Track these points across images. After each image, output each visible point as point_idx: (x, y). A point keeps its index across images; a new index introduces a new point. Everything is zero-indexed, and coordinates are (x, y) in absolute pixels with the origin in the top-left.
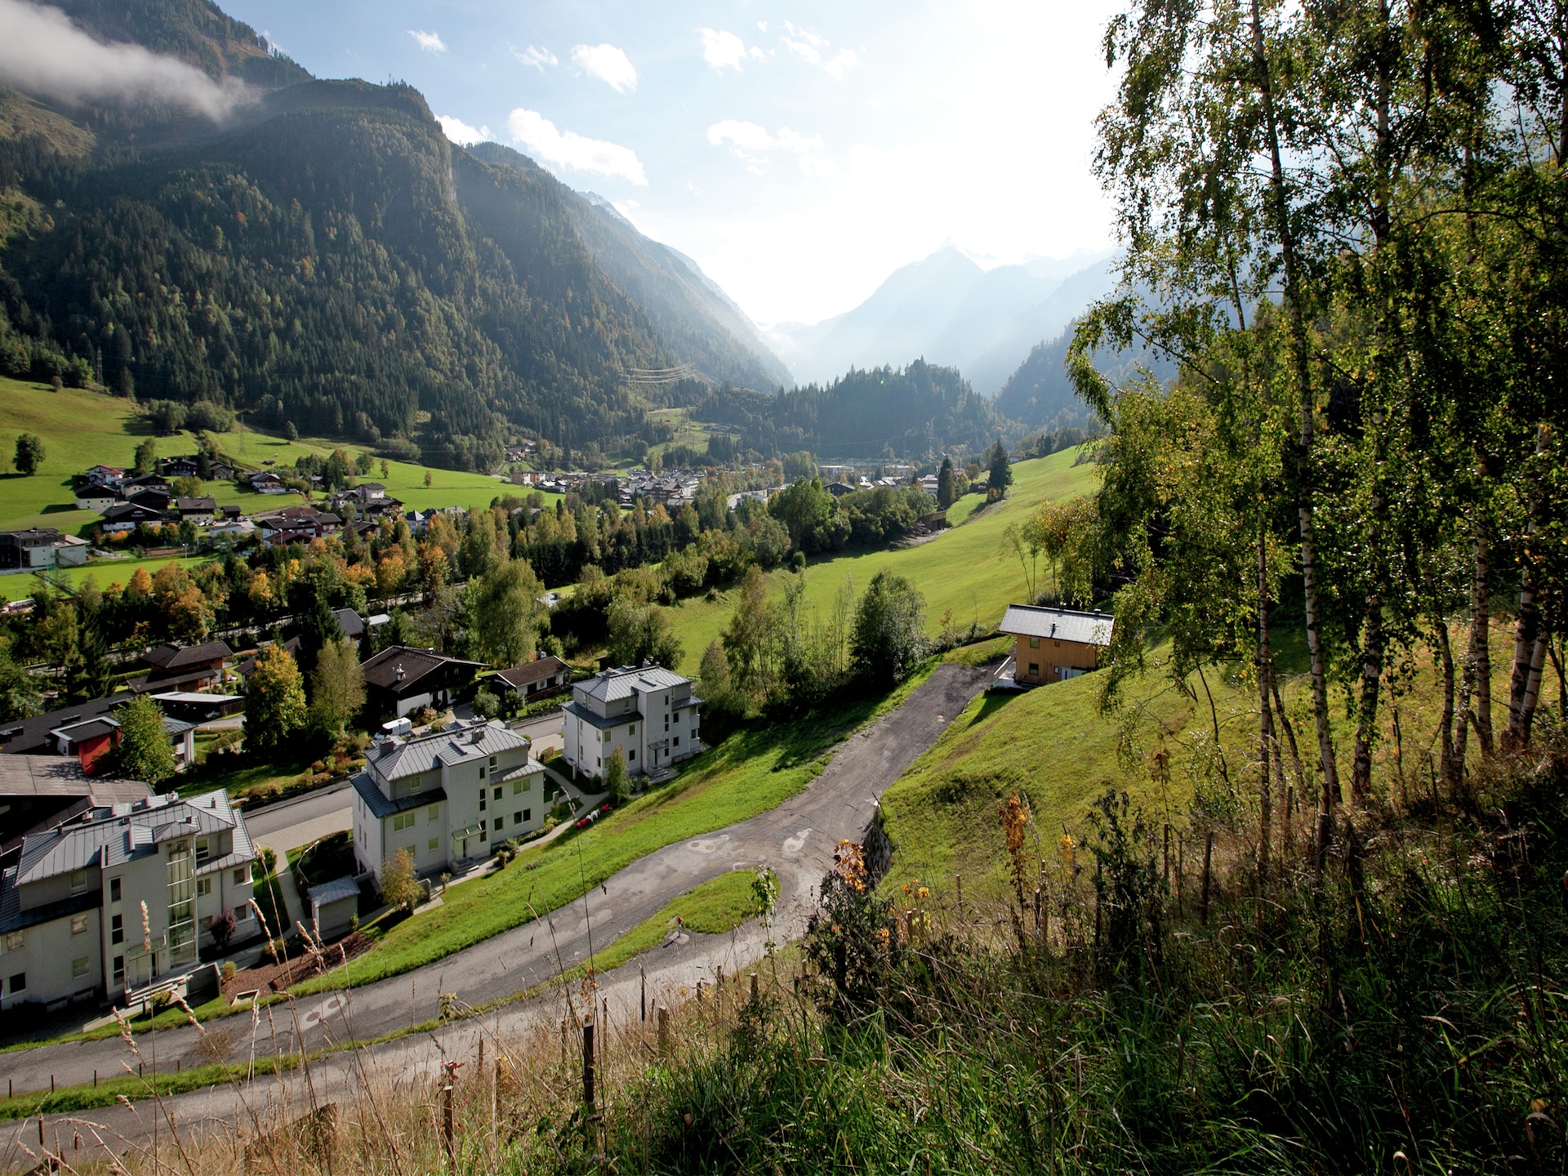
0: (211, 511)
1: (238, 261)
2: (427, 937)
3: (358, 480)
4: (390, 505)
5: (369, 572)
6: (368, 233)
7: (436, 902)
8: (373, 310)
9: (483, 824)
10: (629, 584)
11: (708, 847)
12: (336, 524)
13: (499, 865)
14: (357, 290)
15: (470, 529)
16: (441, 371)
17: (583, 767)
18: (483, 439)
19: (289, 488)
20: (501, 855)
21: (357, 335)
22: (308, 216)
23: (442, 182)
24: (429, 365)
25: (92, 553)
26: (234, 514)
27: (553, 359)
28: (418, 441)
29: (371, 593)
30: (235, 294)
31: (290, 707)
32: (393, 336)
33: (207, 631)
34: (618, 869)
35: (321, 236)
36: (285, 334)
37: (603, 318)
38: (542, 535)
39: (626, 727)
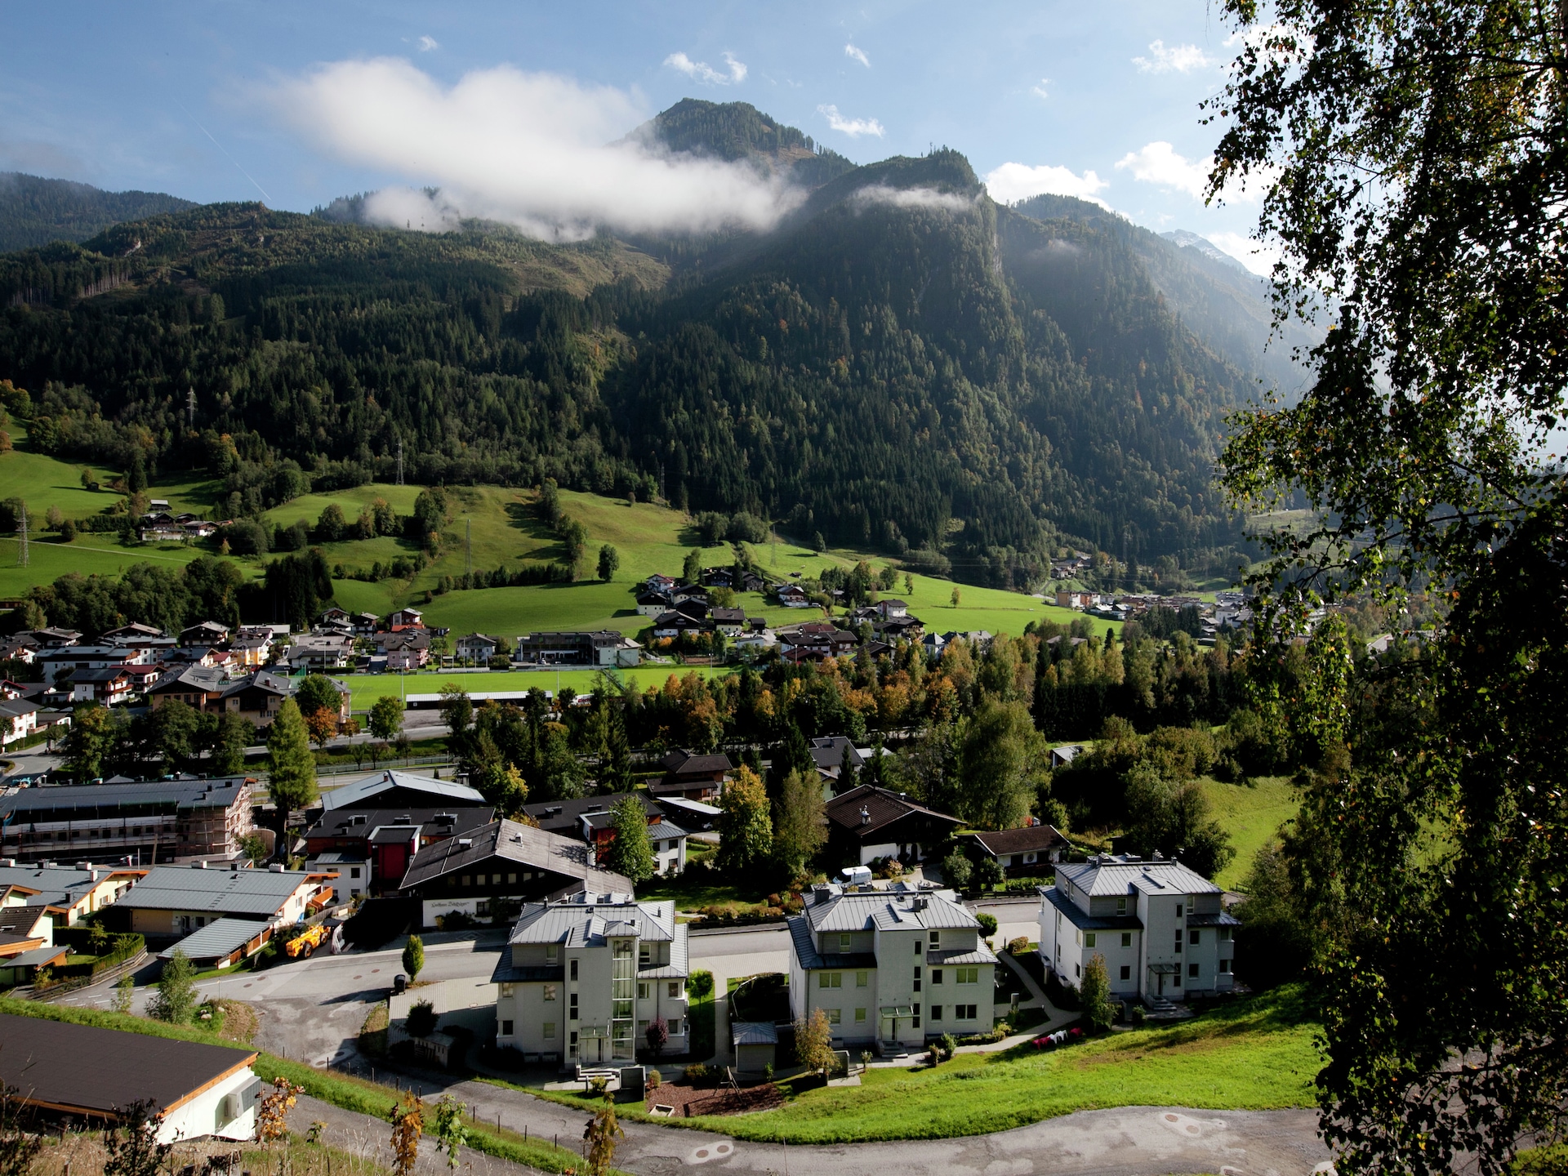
0: (739, 622)
1: (779, 369)
2: (830, 1114)
3: (880, 596)
4: (910, 625)
5: (870, 700)
6: (904, 323)
7: (853, 1081)
8: (906, 407)
9: (917, 1007)
10: (1169, 746)
11: (1189, 1128)
12: (852, 643)
13: (930, 1062)
14: (891, 386)
15: (989, 658)
16: (980, 472)
17: (1060, 971)
18: (1025, 551)
19: (812, 602)
20: (935, 1049)
21: (889, 436)
22: (845, 313)
23: (985, 253)
24: (964, 466)
25: (644, 656)
26: (759, 626)
27: (1119, 451)
28: (949, 553)
29: (871, 723)
30: (775, 404)
31: (755, 832)
32: (927, 435)
33: (716, 742)
34: (1054, 1113)
35: (856, 331)
36: (818, 440)
37: (1189, 393)
38: (1079, 671)
39: (1117, 935)
